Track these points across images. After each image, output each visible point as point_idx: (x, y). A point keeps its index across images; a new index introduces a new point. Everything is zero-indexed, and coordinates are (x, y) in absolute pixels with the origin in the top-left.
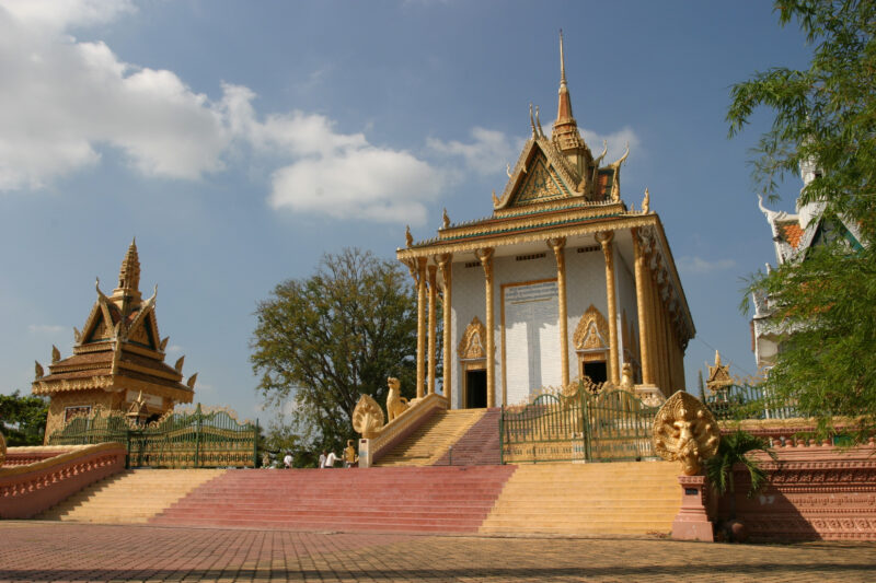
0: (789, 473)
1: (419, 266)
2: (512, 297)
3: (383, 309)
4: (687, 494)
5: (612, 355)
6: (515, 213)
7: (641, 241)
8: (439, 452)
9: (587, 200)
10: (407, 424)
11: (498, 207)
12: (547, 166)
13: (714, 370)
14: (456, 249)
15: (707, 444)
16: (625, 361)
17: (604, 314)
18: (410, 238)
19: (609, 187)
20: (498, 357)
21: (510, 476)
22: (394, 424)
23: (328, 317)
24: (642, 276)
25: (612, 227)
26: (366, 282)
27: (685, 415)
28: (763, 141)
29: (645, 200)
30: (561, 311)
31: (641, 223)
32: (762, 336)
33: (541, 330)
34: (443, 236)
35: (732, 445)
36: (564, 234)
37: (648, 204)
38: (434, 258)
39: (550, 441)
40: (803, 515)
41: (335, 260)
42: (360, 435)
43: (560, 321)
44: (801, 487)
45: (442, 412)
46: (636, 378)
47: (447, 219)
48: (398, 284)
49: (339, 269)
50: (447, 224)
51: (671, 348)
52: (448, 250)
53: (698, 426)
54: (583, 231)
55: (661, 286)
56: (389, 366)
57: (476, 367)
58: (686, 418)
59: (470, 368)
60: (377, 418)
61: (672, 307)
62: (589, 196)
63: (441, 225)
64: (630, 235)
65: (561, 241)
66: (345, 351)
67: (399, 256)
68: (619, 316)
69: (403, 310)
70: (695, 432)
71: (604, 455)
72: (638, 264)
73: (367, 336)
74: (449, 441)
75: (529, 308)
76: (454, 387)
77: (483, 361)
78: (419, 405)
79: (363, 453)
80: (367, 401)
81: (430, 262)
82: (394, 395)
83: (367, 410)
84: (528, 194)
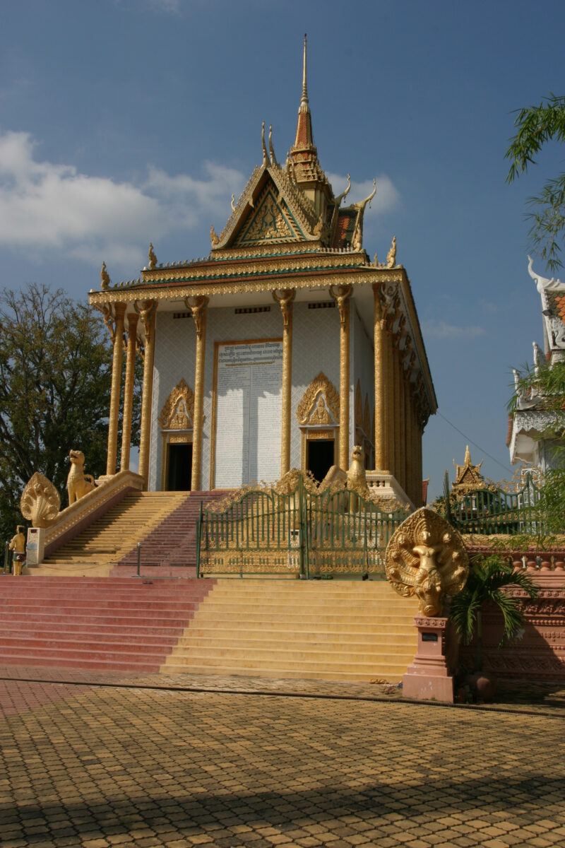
0: (542, 602)
1: (116, 313)
2: (228, 358)
3: (75, 360)
4: (423, 640)
5: (342, 433)
6: (236, 255)
7: (384, 300)
8: (129, 544)
9: (323, 245)
10: (91, 509)
11: (216, 247)
12: (279, 200)
13: (463, 470)
14: (162, 295)
15: (453, 577)
16: (357, 443)
17: (334, 383)
18: (106, 278)
19: (350, 231)
20: (207, 429)
21: (206, 594)
22: (74, 509)
23: (8, 367)
24: (382, 342)
25: (350, 280)
26: (56, 327)
27: (428, 538)
28: (548, 189)
29: (392, 251)
30: (285, 378)
31: (384, 278)
32: (522, 432)
33: (260, 400)
34: (147, 279)
35: (484, 579)
36: (293, 285)
37: (394, 256)
38: (135, 306)
39: (258, 549)
40: (556, 652)
41: (18, 298)
42: (29, 523)
43: (283, 390)
44: (556, 619)
45: (135, 493)
46: (367, 463)
47: (153, 257)
48: (94, 331)
49: (23, 309)
50: (154, 264)
51: (409, 424)
52: (152, 296)
53: (443, 554)
54: (316, 283)
55: (402, 354)
56: (79, 430)
57: (180, 440)
58: (429, 543)
59: (173, 441)
60: (52, 502)
61: (413, 378)
62: (326, 242)
63: (146, 265)
64: (371, 292)
65: (289, 294)
66: (25, 409)
67: (91, 300)
68: (352, 387)
69: (99, 363)
70: (439, 561)
71: (325, 569)
72: (378, 327)
73: (55, 392)
74: (142, 532)
75: (247, 372)
76: (153, 463)
77: (188, 433)
78: (107, 485)
79: (33, 546)
80: (39, 481)
81: (130, 309)
82: (77, 471)
83: (39, 492)
84: (254, 234)
